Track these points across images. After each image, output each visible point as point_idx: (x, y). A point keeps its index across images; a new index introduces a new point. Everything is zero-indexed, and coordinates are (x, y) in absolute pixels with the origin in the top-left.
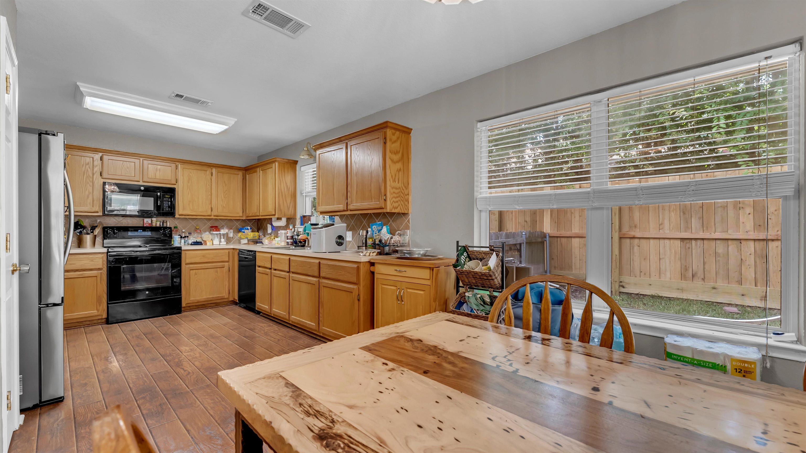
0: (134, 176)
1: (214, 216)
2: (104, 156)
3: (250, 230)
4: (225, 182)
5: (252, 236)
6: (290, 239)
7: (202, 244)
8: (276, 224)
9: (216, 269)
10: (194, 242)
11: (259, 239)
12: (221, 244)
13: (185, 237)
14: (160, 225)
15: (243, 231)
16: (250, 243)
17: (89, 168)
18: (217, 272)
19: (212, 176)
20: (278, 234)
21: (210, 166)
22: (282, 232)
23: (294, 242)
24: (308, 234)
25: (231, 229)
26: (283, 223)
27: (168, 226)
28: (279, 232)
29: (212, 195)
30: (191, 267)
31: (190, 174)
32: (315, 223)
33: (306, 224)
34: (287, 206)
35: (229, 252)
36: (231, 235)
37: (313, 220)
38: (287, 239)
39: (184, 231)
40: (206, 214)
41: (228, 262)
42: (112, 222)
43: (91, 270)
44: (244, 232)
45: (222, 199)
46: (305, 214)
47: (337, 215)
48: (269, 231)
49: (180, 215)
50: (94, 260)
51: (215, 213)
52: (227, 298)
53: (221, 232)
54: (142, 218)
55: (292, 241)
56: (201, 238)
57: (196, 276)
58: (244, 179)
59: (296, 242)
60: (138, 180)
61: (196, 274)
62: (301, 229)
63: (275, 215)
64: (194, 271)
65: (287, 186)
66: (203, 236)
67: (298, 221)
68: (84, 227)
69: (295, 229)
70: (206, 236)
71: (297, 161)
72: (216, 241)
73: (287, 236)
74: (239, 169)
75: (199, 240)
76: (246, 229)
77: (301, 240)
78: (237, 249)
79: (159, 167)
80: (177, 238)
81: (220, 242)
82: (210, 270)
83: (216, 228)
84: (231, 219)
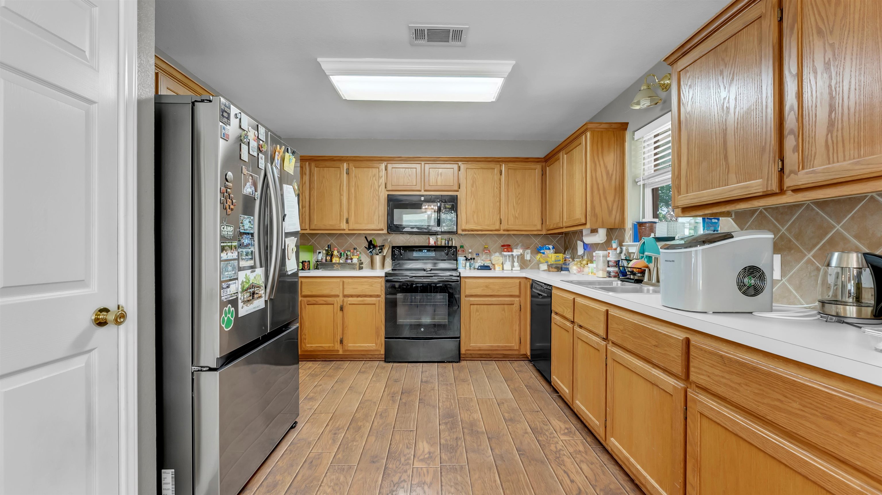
0: (415, 184)
1: (504, 230)
2: (389, 165)
3: (552, 251)
4: (517, 182)
5: (553, 259)
6: (612, 266)
7: (490, 269)
8: (589, 239)
9: (502, 306)
10: (481, 266)
11: (565, 264)
12: (513, 269)
13: (471, 259)
14: (445, 244)
15: (542, 251)
16: (551, 269)
17: (376, 180)
18: (504, 310)
19: (501, 175)
20: (593, 256)
21: (498, 161)
22: (599, 254)
23: (621, 272)
24: (649, 258)
25: (528, 248)
26: (600, 237)
27: (453, 245)
28: (594, 254)
29: (501, 201)
30: (472, 301)
31: (475, 176)
32: (666, 236)
33: (645, 239)
34: (608, 207)
35: (520, 282)
36: (528, 257)
37: (661, 230)
38: (608, 266)
39: (470, 251)
40: (494, 229)
41: (519, 296)
42: (400, 240)
43: (371, 296)
44: (543, 253)
45: (514, 206)
46: (641, 220)
47: (728, 214)
48: (580, 251)
49: (463, 230)
50: (373, 286)
51: (504, 226)
52: (518, 350)
53: (513, 253)
54: (428, 236)
55: (616, 269)
56: (490, 260)
57: (477, 313)
58: (543, 174)
59: (624, 274)
60: (419, 189)
61: (477, 311)
62: (634, 249)
63: (585, 224)
64: (475, 306)
65: (608, 173)
66: (493, 257)
67: (629, 234)
68: (375, 247)
69: (621, 249)
70: (496, 258)
71: (627, 124)
72: (508, 266)
73: (608, 262)
74: (537, 160)
75: (487, 263)
76: (546, 249)
77: (635, 270)
78: (530, 279)
79: (440, 170)
80: (461, 260)
81: (513, 266)
82: (495, 306)
83: (508, 247)
84: (528, 235)
